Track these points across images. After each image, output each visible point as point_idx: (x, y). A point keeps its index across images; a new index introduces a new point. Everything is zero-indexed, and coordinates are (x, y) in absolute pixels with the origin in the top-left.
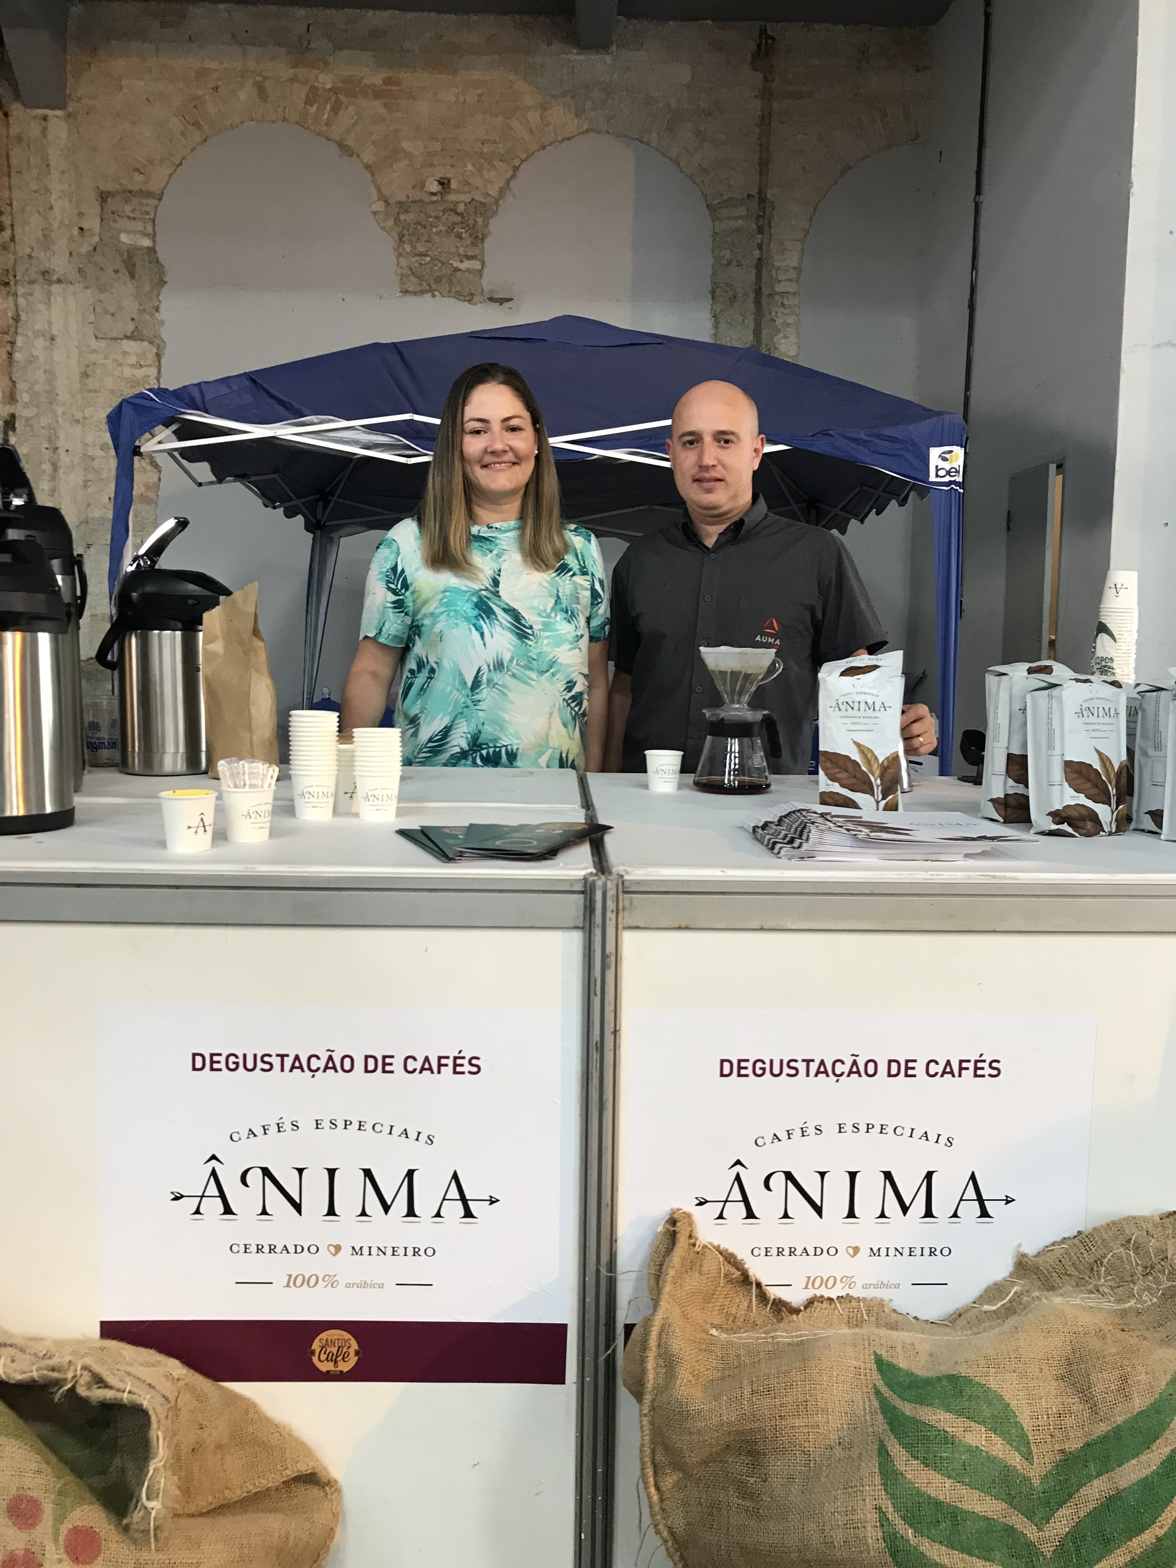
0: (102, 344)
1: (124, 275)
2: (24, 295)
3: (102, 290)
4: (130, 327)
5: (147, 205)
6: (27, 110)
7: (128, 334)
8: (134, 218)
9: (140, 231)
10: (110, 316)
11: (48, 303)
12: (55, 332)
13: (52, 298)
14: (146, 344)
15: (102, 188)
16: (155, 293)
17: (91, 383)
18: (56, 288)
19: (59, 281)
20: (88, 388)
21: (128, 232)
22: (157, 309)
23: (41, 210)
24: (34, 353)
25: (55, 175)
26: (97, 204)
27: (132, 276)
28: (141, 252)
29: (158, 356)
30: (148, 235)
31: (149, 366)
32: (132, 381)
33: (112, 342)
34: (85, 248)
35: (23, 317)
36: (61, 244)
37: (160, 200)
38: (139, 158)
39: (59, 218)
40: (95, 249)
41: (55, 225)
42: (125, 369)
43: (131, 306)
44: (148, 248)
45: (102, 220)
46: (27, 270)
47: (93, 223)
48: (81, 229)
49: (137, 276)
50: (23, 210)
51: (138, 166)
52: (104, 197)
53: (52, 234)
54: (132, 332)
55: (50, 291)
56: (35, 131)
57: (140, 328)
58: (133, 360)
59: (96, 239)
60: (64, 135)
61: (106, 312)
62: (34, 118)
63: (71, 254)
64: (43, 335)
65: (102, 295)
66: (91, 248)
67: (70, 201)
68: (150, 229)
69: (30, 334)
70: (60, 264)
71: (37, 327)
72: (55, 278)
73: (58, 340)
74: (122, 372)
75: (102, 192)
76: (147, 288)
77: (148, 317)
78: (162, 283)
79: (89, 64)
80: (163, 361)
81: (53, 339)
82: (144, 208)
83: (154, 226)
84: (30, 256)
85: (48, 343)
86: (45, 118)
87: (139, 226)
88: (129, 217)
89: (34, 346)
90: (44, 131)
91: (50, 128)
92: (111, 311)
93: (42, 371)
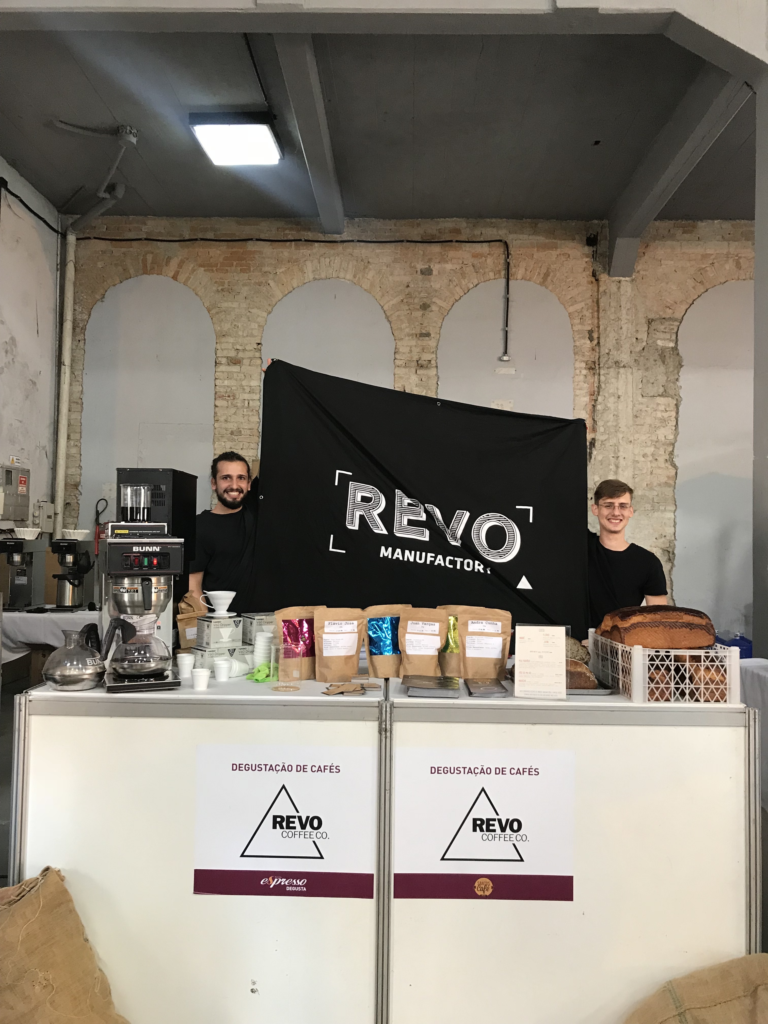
0: (645, 400)
1: (659, 363)
2: (604, 375)
3: (647, 369)
4: (661, 390)
5: (673, 325)
6: (610, 278)
7: (660, 394)
8: (665, 332)
9: (668, 339)
10: (650, 385)
11: (617, 378)
12: (620, 394)
13: (620, 376)
14: (670, 398)
15: (649, 317)
16: (676, 372)
17: (639, 421)
18: (622, 370)
19: (624, 367)
20: (637, 423)
21: (661, 339)
22: (677, 380)
23: (616, 330)
24: (609, 406)
25: (624, 312)
26: (646, 326)
27: (664, 362)
28: (668, 350)
29: (677, 406)
30: (672, 341)
31: (671, 411)
32: (661, 419)
33: (651, 398)
34: (639, 348)
35: (603, 386)
36: (626, 347)
37: (681, 323)
38: (669, 301)
39: (625, 333)
40: (643, 349)
41: (623, 338)
42: (657, 412)
43: (662, 379)
44: (672, 348)
45: (648, 333)
46: (607, 361)
47: (643, 336)
48: (637, 339)
49: (666, 363)
50: (605, 329)
51: (669, 305)
52: (650, 322)
53: (622, 342)
54: (662, 393)
55: (619, 372)
56: (614, 288)
57: (667, 391)
58: (662, 408)
59: (644, 344)
60: (629, 290)
61: (648, 381)
62: (613, 282)
63: (631, 352)
64: (614, 396)
65: (647, 373)
66: (642, 349)
67: (632, 324)
68: (674, 337)
69: (606, 395)
70: (625, 357)
71: (610, 392)
72: (622, 365)
73: (622, 398)
74: (656, 414)
75: (649, 319)
76: (671, 369)
77: (672, 384)
78: (682, 366)
79: (644, 253)
80: (680, 408)
81: (619, 397)
82: (672, 327)
83: (677, 336)
84: (608, 354)
85: (616, 400)
86: (620, 282)
87: (668, 336)
88: (663, 332)
89: (609, 402)
90: (619, 288)
91: (622, 287)
92: (651, 381)
93: (612, 415)
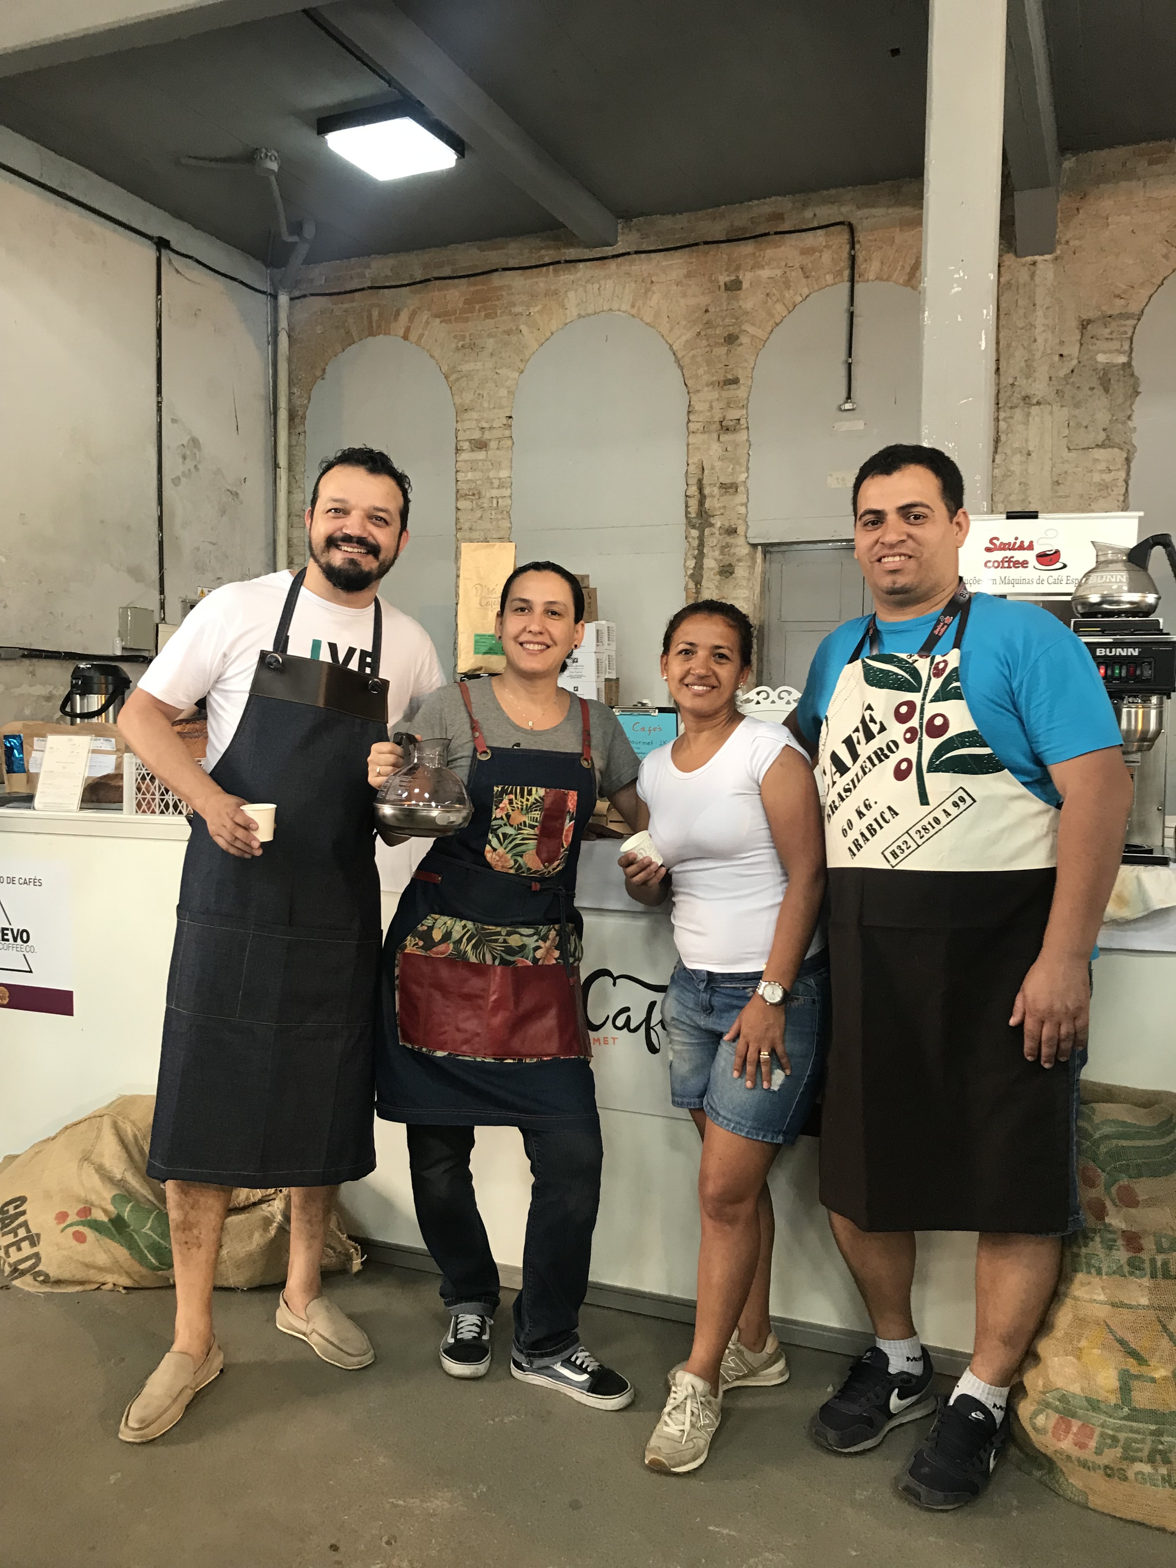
0: (1073, 454)
1: (1099, 391)
2: (1005, 419)
3: (1077, 405)
4: (1102, 436)
5: (1125, 326)
6: (1018, 259)
7: (1100, 443)
8: (1112, 339)
9: (1117, 350)
10: (1083, 429)
11: (1026, 423)
12: (1030, 449)
13: (1031, 419)
14: (1116, 450)
15: (1084, 317)
16: (1128, 403)
17: (1062, 490)
18: (1035, 410)
19: (1038, 403)
20: (1059, 494)
21: (1105, 352)
22: (1129, 417)
23: (1026, 344)
24: (1012, 469)
25: (1040, 313)
26: (1078, 332)
27: (1106, 390)
28: (1115, 369)
29: (1128, 460)
30: (1124, 353)
31: (1118, 470)
32: (1100, 484)
33: (1084, 451)
34: (1065, 371)
35: (1003, 438)
36: (1042, 371)
37: (1139, 320)
38: (1121, 285)
39: (1041, 348)
40: (1072, 371)
41: (1038, 355)
42: (1094, 474)
43: (1103, 417)
44: (1124, 364)
45: (1081, 345)
46: (1010, 397)
47: (1072, 350)
48: (1061, 355)
49: (1111, 391)
50: (1009, 346)
51: (1117, 293)
52: (1084, 325)
53: (1035, 364)
54: (1103, 442)
55: (1030, 413)
56: (1023, 276)
57: (1111, 437)
58: (1102, 466)
59: (1075, 362)
60: (1050, 275)
61: (1079, 425)
62: (1024, 265)
63: (1050, 378)
64: (1021, 452)
65: (1078, 411)
66: (1070, 371)
67: (1053, 332)
68: (1126, 347)
69: (1009, 452)
70: (1039, 388)
71: (1016, 445)
72: (1035, 401)
73: (1033, 454)
74: (1092, 477)
75: (1083, 321)
76: (1120, 400)
77: (1120, 426)
78: (1137, 393)
79: (1078, 209)
80: (1132, 465)
81: (1029, 454)
82: (1123, 329)
83: (1131, 343)
84: (1013, 385)
85: (1024, 459)
86: (1034, 263)
87: (1116, 345)
88: (1107, 339)
89: (1012, 463)
90: (1032, 276)
91: (1038, 272)
92: (1085, 424)
93: (1017, 484)
